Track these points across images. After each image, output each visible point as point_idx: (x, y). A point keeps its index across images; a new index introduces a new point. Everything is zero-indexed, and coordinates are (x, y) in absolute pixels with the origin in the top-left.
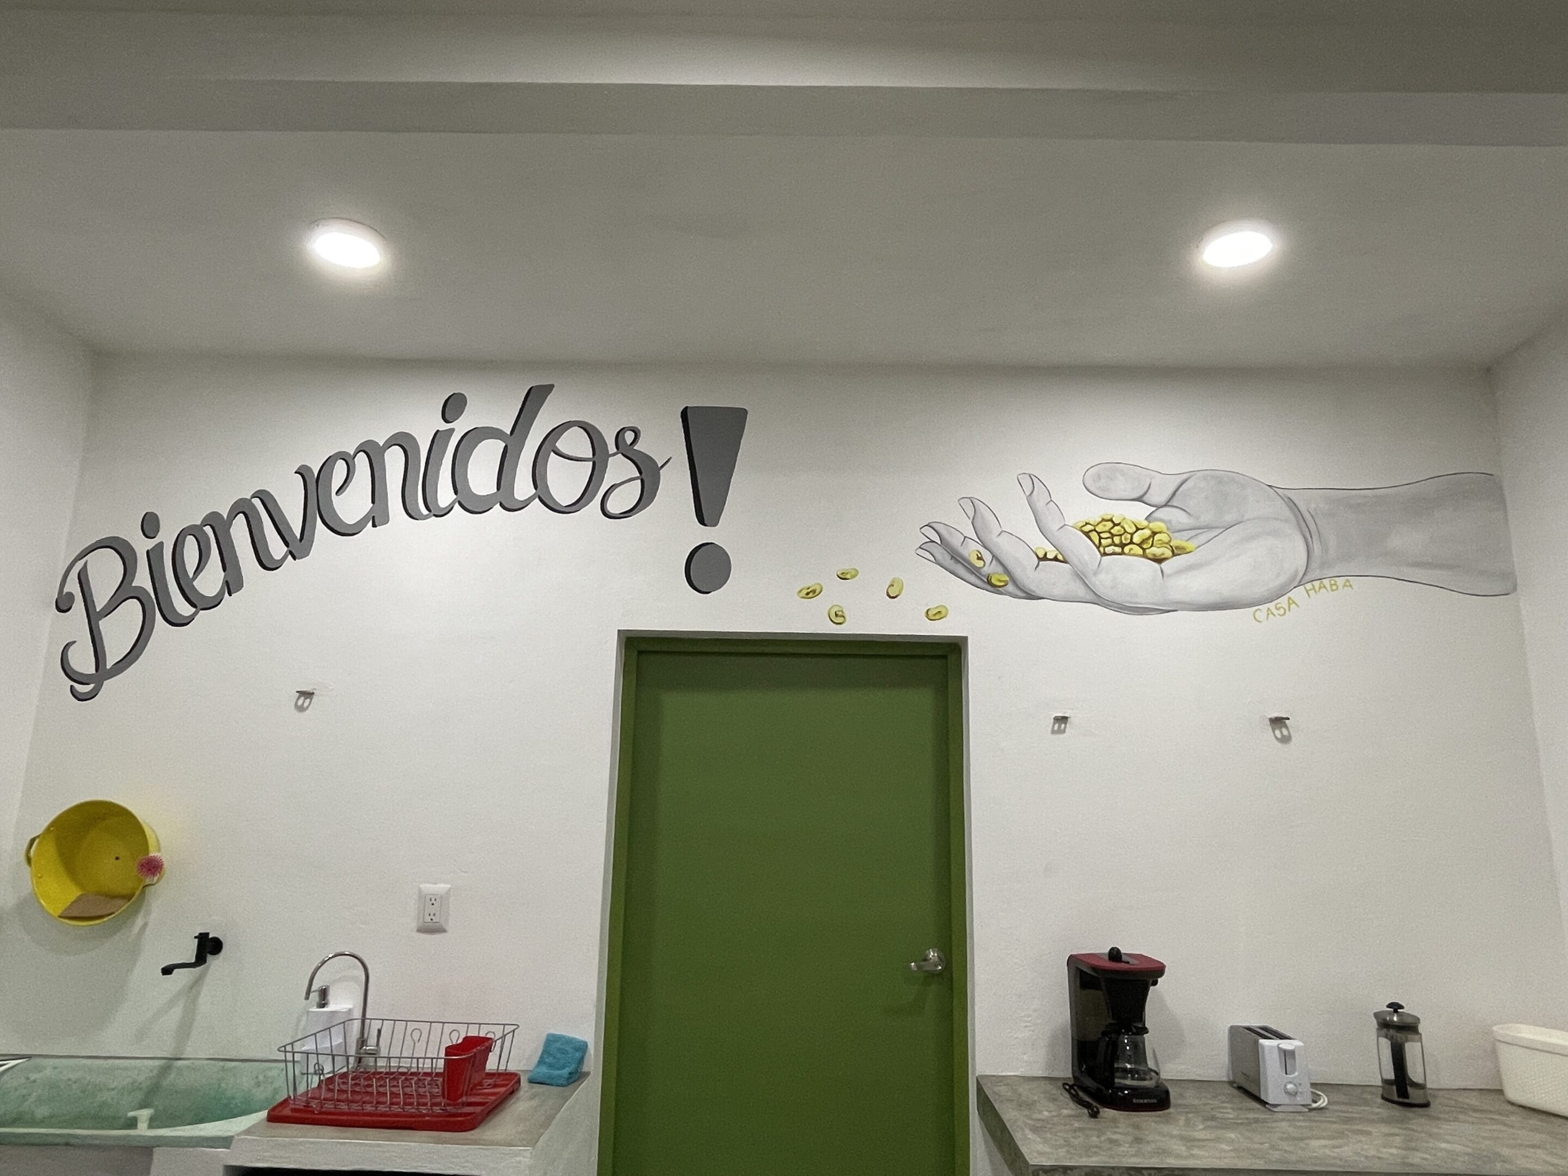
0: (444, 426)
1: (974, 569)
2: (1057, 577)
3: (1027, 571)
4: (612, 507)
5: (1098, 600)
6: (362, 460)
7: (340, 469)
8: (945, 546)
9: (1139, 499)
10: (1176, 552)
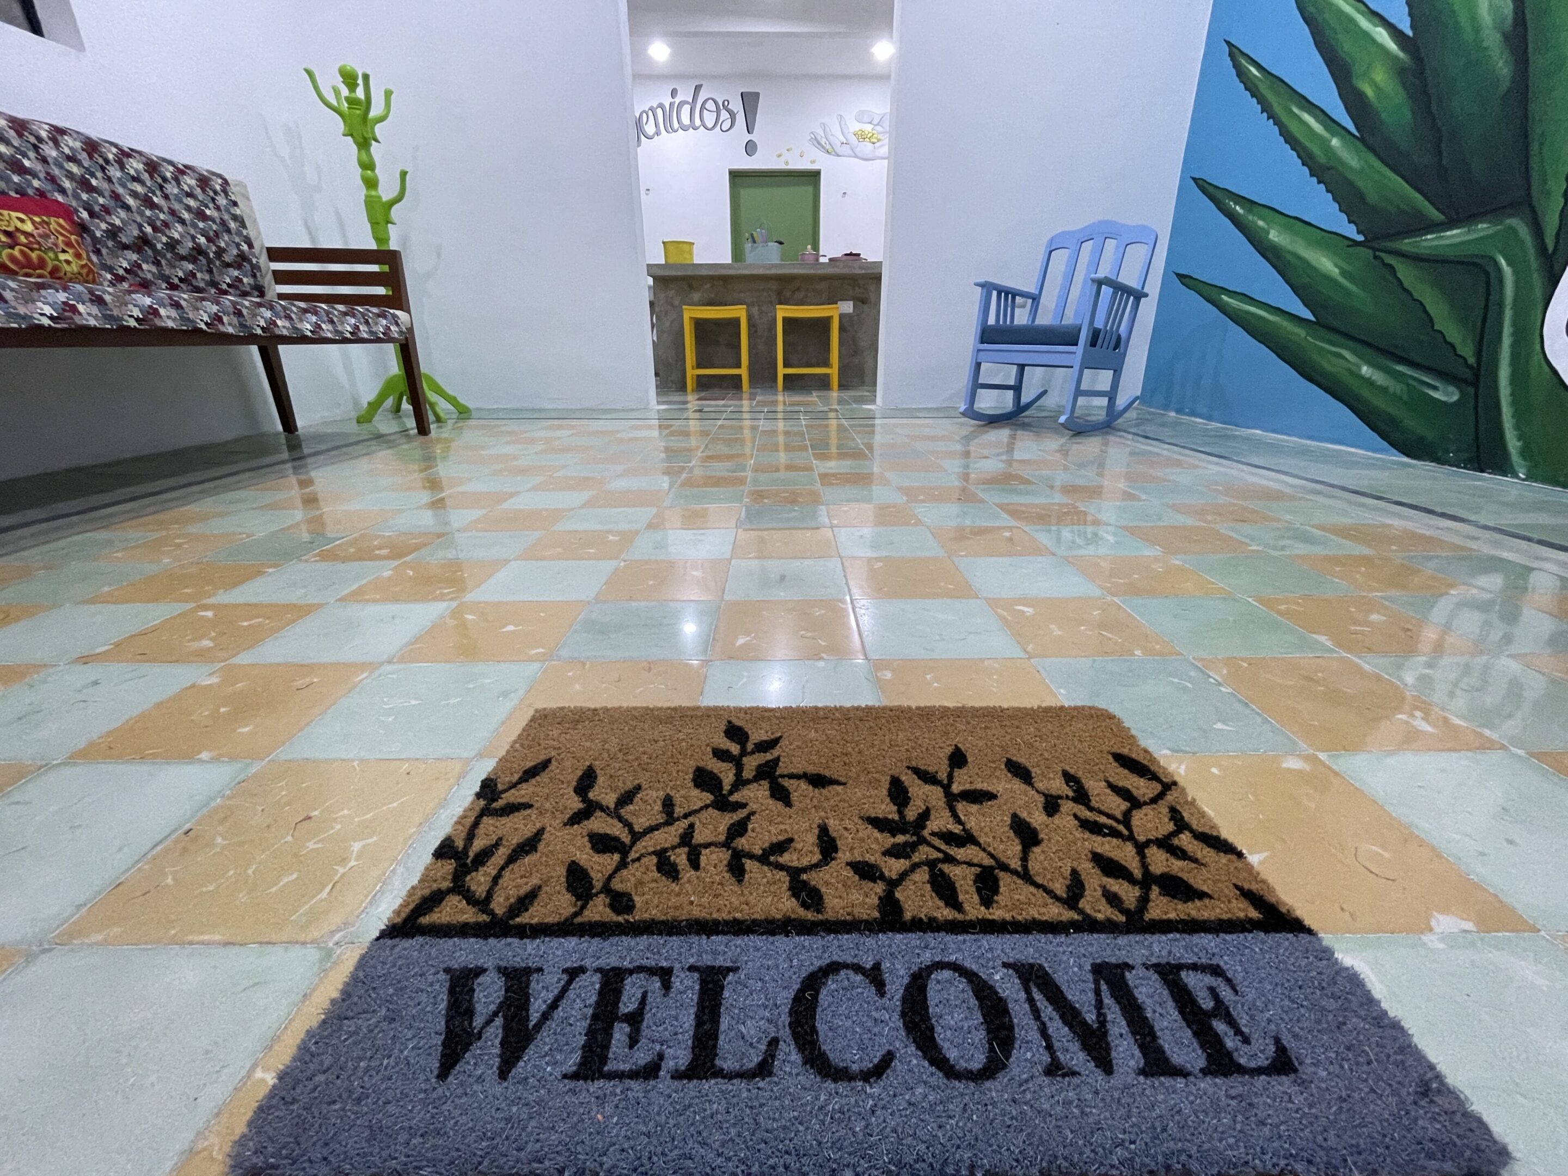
0: (672, 100)
1: (823, 147)
2: (845, 150)
3: (839, 149)
4: (724, 129)
5: (856, 157)
6: (650, 113)
7: (645, 116)
8: (816, 139)
9: (870, 123)
10: (879, 140)
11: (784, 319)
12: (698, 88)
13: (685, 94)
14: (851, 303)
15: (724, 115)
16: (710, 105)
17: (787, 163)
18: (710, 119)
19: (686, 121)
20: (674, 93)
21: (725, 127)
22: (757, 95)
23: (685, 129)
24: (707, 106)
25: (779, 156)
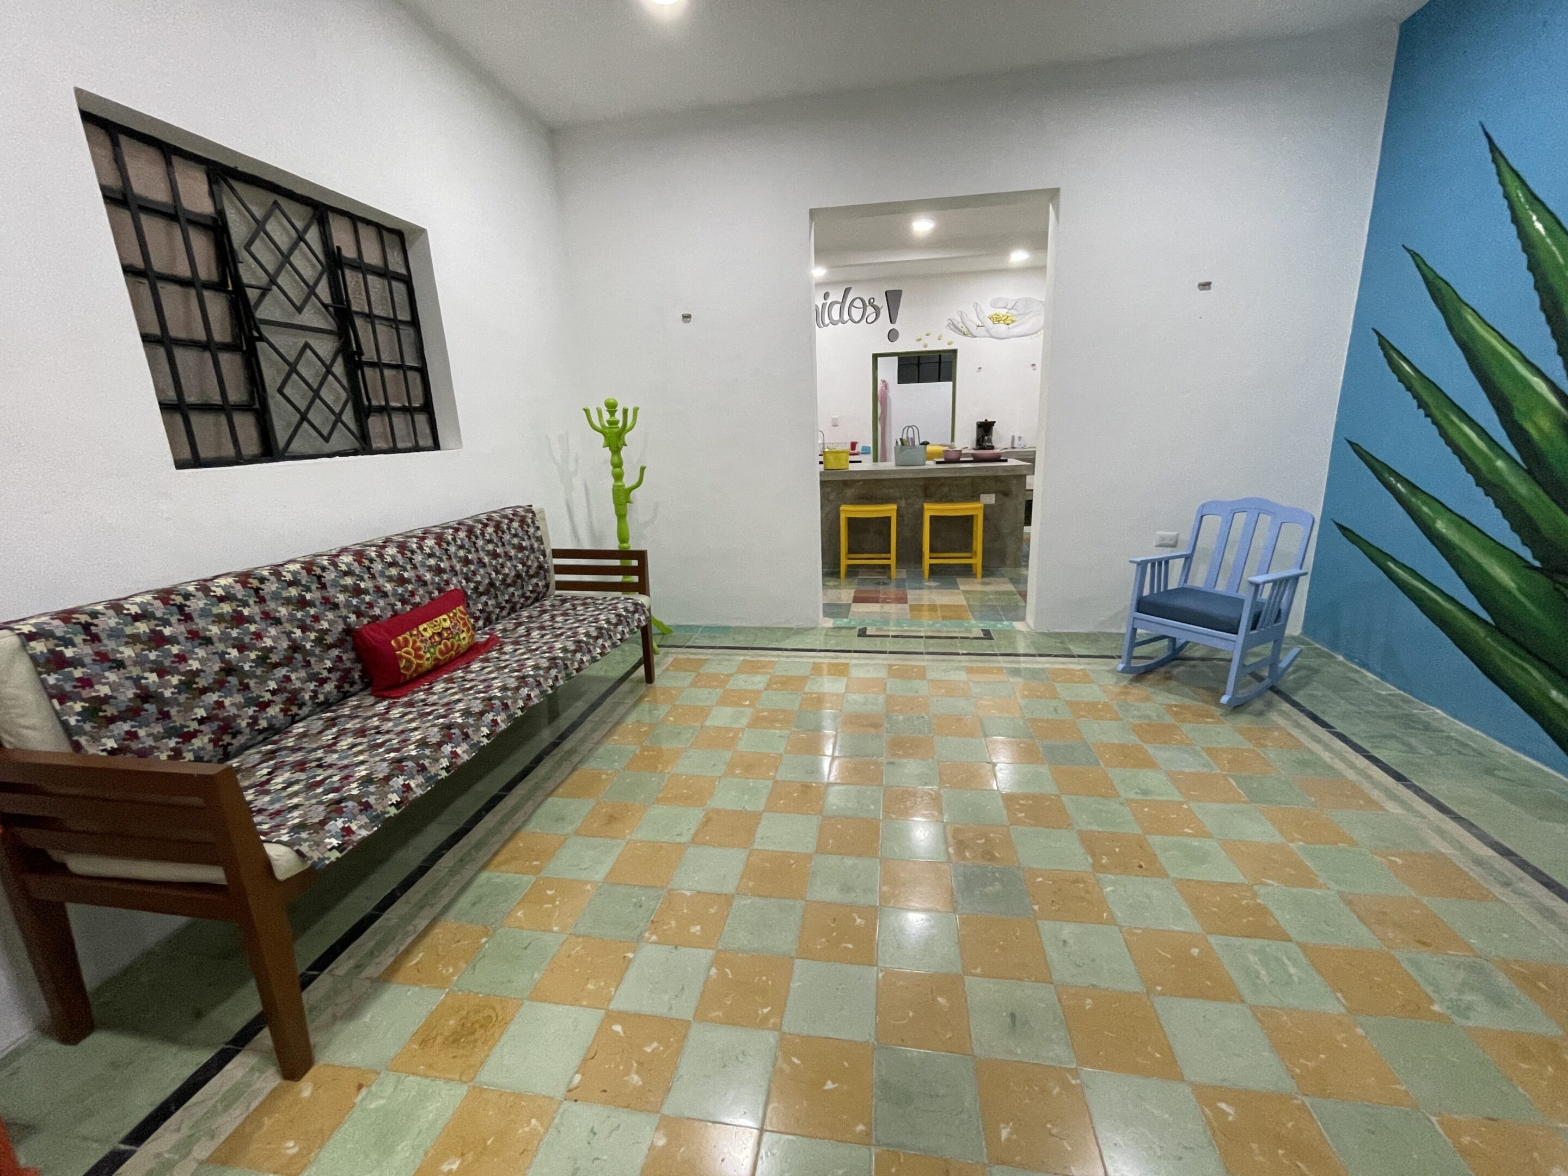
1: (960, 331)
2: (982, 331)
3: (974, 330)
5: (991, 336)
8: (953, 324)
9: (1005, 308)
11: (931, 517)
12: (847, 291)
13: (836, 296)
14: (993, 496)
15: (870, 310)
16: (858, 303)
17: (926, 346)
18: (857, 314)
19: (836, 316)
20: (826, 296)
21: (870, 319)
22: (898, 294)
23: (834, 323)
24: (855, 304)
25: (919, 340)
